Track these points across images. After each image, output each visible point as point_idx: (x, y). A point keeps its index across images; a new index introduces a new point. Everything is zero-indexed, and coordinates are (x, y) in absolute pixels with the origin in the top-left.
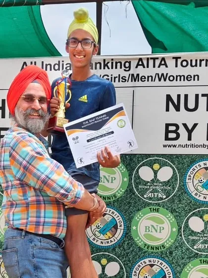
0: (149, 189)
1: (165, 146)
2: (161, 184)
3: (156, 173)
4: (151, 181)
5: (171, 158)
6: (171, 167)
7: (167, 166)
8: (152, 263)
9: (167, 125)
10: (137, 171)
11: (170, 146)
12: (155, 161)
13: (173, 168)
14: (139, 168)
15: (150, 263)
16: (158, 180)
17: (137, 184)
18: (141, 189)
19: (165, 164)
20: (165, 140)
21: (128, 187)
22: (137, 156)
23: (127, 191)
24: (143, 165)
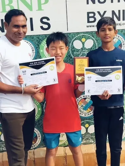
0: (80, 54)
1: (88, 27)
2: (87, 51)
3: (83, 44)
4: (81, 49)
5: (92, 34)
6: (92, 39)
7: (90, 39)
8: (85, 97)
9: (88, 13)
10: (72, 44)
11: (91, 26)
12: (83, 37)
13: (93, 40)
14: (73, 41)
15: (84, 97)
16: (85, 48)
17: (73, 52)
18: (75, 54)
19: (89, 38)
20: (88, 23)
21: (67, 54)
22: (72, 34)
23: (67, 56)
24: (76, 39)
